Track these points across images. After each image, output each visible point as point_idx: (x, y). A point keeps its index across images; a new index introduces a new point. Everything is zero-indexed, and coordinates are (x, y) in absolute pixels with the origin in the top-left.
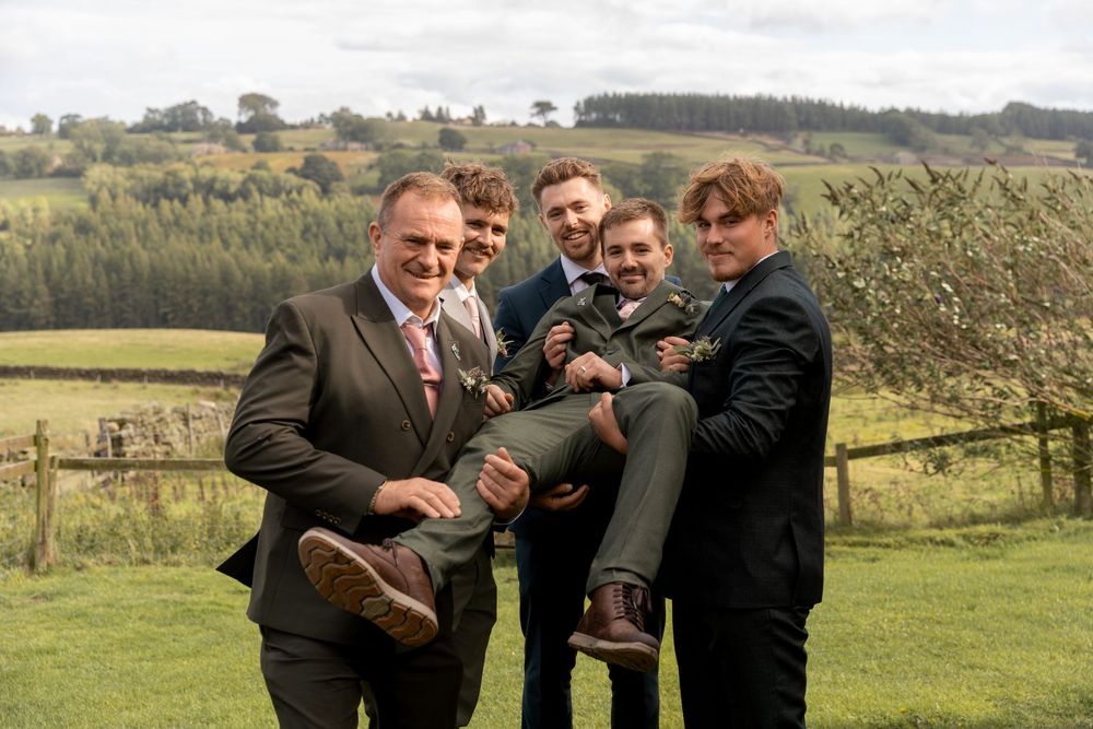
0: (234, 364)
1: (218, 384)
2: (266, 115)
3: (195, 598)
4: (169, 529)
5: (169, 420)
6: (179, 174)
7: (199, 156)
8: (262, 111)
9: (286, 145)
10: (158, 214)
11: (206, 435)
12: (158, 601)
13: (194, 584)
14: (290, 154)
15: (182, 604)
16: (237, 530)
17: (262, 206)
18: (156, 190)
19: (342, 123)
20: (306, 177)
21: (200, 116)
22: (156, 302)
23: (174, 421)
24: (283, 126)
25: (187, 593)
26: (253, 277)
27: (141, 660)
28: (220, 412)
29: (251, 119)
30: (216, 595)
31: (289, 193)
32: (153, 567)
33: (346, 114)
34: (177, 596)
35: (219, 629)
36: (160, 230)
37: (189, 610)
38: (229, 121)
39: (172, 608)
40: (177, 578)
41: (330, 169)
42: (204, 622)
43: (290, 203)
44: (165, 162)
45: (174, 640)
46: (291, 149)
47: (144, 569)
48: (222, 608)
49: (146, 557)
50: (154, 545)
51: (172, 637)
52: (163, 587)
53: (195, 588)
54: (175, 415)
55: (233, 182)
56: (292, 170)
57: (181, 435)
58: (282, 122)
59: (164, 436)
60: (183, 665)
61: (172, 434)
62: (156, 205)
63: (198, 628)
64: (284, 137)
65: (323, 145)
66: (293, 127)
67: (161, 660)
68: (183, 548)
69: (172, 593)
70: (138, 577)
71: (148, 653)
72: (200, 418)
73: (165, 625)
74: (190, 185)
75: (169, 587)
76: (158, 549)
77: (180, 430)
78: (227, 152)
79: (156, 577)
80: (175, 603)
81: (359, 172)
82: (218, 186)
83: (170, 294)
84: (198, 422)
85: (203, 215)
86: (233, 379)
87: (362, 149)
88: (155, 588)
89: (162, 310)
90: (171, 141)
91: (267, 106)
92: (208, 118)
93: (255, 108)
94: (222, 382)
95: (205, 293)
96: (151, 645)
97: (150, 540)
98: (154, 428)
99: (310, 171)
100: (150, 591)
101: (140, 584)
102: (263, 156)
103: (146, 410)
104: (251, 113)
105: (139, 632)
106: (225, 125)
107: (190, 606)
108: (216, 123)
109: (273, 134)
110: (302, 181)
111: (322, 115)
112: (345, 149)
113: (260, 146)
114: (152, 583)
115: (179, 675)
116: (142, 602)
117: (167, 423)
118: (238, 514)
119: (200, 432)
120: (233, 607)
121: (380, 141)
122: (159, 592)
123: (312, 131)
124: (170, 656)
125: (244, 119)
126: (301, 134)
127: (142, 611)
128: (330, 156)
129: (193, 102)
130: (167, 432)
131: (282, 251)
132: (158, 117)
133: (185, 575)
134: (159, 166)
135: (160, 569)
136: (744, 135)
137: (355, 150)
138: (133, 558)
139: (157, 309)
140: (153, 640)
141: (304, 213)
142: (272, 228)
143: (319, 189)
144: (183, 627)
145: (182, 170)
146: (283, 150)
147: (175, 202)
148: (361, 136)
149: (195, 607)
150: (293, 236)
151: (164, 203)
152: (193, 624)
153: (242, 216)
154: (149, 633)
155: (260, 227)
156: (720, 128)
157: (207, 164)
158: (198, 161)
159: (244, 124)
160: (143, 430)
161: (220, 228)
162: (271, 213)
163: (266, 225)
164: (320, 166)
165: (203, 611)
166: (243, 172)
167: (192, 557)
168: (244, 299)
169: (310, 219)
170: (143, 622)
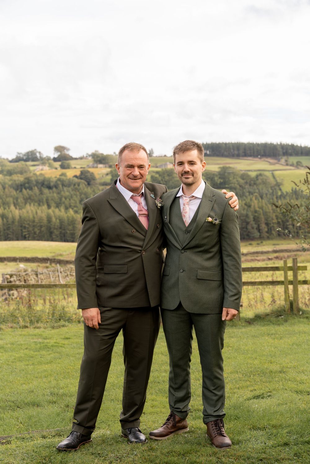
0: (53, 254)
1: (47, 263)
2: (65, 154)
3: (48, 341)
4: (35, 314)
5: (30, 274)
6: (30, 179)
7: (38, 171)
8: (63, 152)
9: (73, 166)
10: (23, 195)
11: (45, 281)
12: (33, 342)
13: (47, 335)
14: (75, 170)
15: (43, 343)
16: (64, 314)
17: (63, 190)
18: (21, 185)
19: (95, 157)
20: (81, 179)
21: (38, 155)
22: (21, 230)
23: (32, 275)
24: (72, 159)
25: (45, 339)
26: (60, 220)
27: (28, 365)
28: (50, 271)
29: (59, 156)
30: (56, 340)
31: (75, 185)
32: (29, 329)
33: (97, 153)
34: (40, 340)
35: (60, 353)
36: (23, 201)
37: (46, 345)
38: (50, 157)
39: (39, 345)
40: (39, 333)
41: (91, 175)
42: (53, 350)
43: (76, 190)
44: (25, 174)
45: (41, 357)
46: (75, 168)
47: (26, 330)
48: (60, 345)
49: (26, 325)
50: (29, 320)
51: (40, 356)
52: (34, 337)
53: (48, 337)
54: (32, 272)
55: (52, 182)
56: (76, 176)
57: (35, 280)
58: (71, 157)
59: (28, 281)
60: (46, 367)
61: (31, 280)
62: (21, 191)
63: (50, 352)
64: (72, 163)
65: (88, 166)
66: (76, 159)
67: (36, 365)
68: (41, 322)
69: (38, 339)
70: (23, 333)
71: (31, 363)
72: (42, 274)
73: (36, 351)
74: (34, 183)
75: (37, 337)
76: (31, 322)
77: (34, 279)
78: (49, 170)
79: (31, 333)
80: (40, 343)
81: (103, 176)
82: (46, 183)
83: (27, 226)
84: (41, 275)
85: (39, 195)
86: (53, 260)
87: (104, 167)
88: (30, 337)
89: (24, 234)
90: (26, 165)
91: (65, 151)
92: (41, 155)
93: (61, 152)
94: (49, 262)
95: (41, 227)
96: (31, 359)
97: (28, 318)
98: (24, 277)
99: (83, 176)
100: (29, 338)
101: (24, 335)
102: (64, 171)
103: (21, 270)
104: (59, 153)
105: (26, 354)
106: (48, 159)
107: (46, 344)
108: (45, 158)
109: (67, 162)
110: (79, 180)
111: (87, 154)
112: (97, 167)
113: (62, 167)
114: (29, 335)
115: (45, 371)
116: (26, 342)
117: (29, 276)
118: (64, 307)
119: (42, 279)
120: (64, 344)
121: (111, 164)
122: (33, 339)
123: (83, 160)
124: (40, 363)
125: (56, 155)
126: (79, 162)
127: (26, 347)
128: (91, 170)
129: (35, 150)
130: (29, 279)
131: (72, 209)
132: (21, 156)
133: (43, 332)
134: (22, 176)
135: (32, 330)
136: (260, 158)
137: (101, 168)
138: (21, 325)
139: (22, 233)
140: (32, 357)
141: (81, 194)
142: (68, 200)
143: (86, 183)
144: (44, 352)
145: (31, 177)
146: (72, 168)
147: (28, 190)
148: (103, 162)
149: (48, 344)
150: (76, 203)
151: (24, 190)
152: (48, 351)
153: (55, 195)
154: (30, 354)
155: (63, 199)
156: (250, 156)
157: (41, 174)
158: (38, 173)
159: (56, 158)
160: (20, 278)
161: (47, 201)
162: (67, 194)
163: (66, 199)
164: (86, 174)
165: (52, 346)
166: (56, 177)
167: (45, 325)
168: (57, 229)
169: (83, 196)
170: (27, 350)
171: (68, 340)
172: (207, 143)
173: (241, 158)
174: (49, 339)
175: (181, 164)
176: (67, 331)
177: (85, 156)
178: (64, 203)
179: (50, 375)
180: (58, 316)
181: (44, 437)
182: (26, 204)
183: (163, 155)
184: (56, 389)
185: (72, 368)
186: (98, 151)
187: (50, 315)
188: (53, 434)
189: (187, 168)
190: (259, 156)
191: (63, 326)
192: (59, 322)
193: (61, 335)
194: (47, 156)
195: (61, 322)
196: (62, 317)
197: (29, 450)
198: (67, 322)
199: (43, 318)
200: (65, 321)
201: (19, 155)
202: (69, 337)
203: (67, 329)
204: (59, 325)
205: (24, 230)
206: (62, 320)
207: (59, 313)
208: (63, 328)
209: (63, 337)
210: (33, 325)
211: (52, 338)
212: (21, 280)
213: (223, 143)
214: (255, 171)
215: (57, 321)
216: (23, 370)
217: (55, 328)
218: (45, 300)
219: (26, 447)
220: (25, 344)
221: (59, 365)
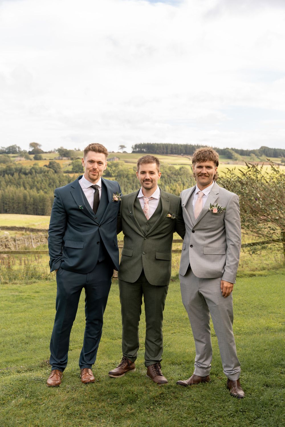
0: (28, 224)
1: (23, 231)
2: (37, 149)
3: (23, 294)
4: (13, 273)
5: (10, 241)
6: (11, 167)
7: (17, 161)
8: (36, 148)
9: (44, 158)
10: (5, 179)
11: (21, 245)
12: (11, 295)
13: (22, 290)
14: (45, 161)
15: (19, 296)
16: (35, 273)
17: (36, 176)
18: (4, 172)
19: (61, 151)
20: (50, 168)
21: (17, 149)
22: (3, 206)
23: (11, 241)
24: (43, 152)
25: (20, 292)
26: (33, 198)
27: (7, 313)
28: (25, 238)
29: (33, 150)
30: (29, 293)
31: (45, 172)
32: (8, 284)
33: (62, 149)
34: (17, 294)
35: (31, 304)
36: (5, 184)
37: (21, 298)
38: (26, 151)
39: (16, 297)
40: (16, 288)
41: (57, 165)
42: (26, 301)
43: (45, 176)
44: (7, 163)
45: (17, 307)
46: (45, 159)
47: (6, 285)
48: (32, 297)
49: (6, 281)
50: (9, 278)
51: (17, 306)
52: (12, 291)
53: (22, 291)
54: (12, 239)
55: (27, 169)
56: (46, 166)
57: (13, 245)
58: (43, 151)
59: (8, 245)
60: (21, 315)
61: (10, 245)
62: (4, 176)
63: (24, 303)
64: (43, 156)
65: (55, 158)
66: (46, 153)
67: (13, 313)
68: (18, 279)
69: (15, 292)
70: (4, 288)
71: (9, 311)
72: (19, 240)
73: (14, 302)
74: (14, 170)
75: (14, 291)
76: (10, 279)
77: (13, 244)
78: (25, 160)
79: (10, 288)
80: (17, 296)
81: (66, 166)
82: (23, 170)
83: (8, 203)
84: (18, 241)
85: (18, 179)
86: (27, 229)
87: (67, 159)
88: (9, 291)
89: (6, 208)
90: (8, 157)
91: (38, 146)
92: (20, 150)
93: (34, 147)
94: (24, 230)
95: (19, 203)
96: (10, 308)
97: (7, 276)
98: (5, 243)
99: (51, 166)
100: (8, 292)
101: (5, 290)
102: (37, 161)
103: (3, 237)
104: (33, 148)
105: (6, 305)
106: (25, 152)
107: (21, 297)
108: (22, 151)
109: (40, 155)
110: (49, 169)
111: (55, 149)
112: (62, 159)
113: (36, 158)
114: (8, 289)
115: (20, 318)
116: (6, 295)
117: (9, 242)
118: (35, 268)
119: (19, 244)
120: (35, 297)
121: (72, 157)
122: (11, 292)
123: (51, 154)
124: (16, 312)
125: (31, 150)
126: (48, 155)
127: (6, 299)
128: (57, 161)
129: (15, 145)
130: (9, 244)
131: (43, 190)
132: (4, 149)
133: (19, 287)
134: (5, 165)
135: (11, 285)
136: (183, 156)
137: (65, 160)
138: (2, 282)
139: (4, 208)
140: (10, 307)
141: (49, 179)
142: (39, 183)
143: (54, 171)
144: (20, 303)
145: (11, 166)
146: (43, 159)
147: (10, 175)
148: (67, 155)
149: (23, 297)
150: (46, 186)
151: (6, 176)
152: (23, 302)
153: (30, 179)
154: (9, 305)
155: (36, 183)
156: (176, 154)
157: (19, 164)
158: (17, 163)
159: (31, 152)
160: (2, 243)
161: (24, 183)
162: (39, 179)
163: (38, 182)
164: (54, 165)
165: (26, 298)
166: (30, 166)
167: (21, 282)
168: (31, 205)
169: (51, 180)
170: (7, 302)
171: (38, 294)
172: (144, 143)
173: (169, 155)
174: (23, 293)
175: (143, 173)
176: (37, 286)
177: (53, 151)
178: (36, 186)
179: (24, 321)
180: (31, 275)
181: (19, 372)
182: (7, 185)
183: (112, 151)
184: (28, 333)
185: (40, 315)
186: (63, 148)
187: (25, 274)
188: (26, 369)
189: (148, 176)
190: (182, 154)
191: (34, 282)
192: (31, 279)
193: (33, 289)
194: (24, 150)
195: (32, 279)
196: (34, 275)
197: (7, 383)
198: (37, 280)
199: (19, 277)
200: (36, 278)
201: (2, 149)
202: (39, 291)
203: (38, 285)
204: (31, 282)
205: (5, 206)
206: (33, 278)
207: (32, 272)
208: (34, 284)
209: (34, 291)
210: (11, 282)
211: (26, 292)
212: (3, 245)
213: (156, 144)
214: (179, 164)
215: (30, 279)
216: (4, 318)
217: (28, 284)
218: (21, 260)
219: (5, 381)
220: (5, 297)
221: (31, 313)
